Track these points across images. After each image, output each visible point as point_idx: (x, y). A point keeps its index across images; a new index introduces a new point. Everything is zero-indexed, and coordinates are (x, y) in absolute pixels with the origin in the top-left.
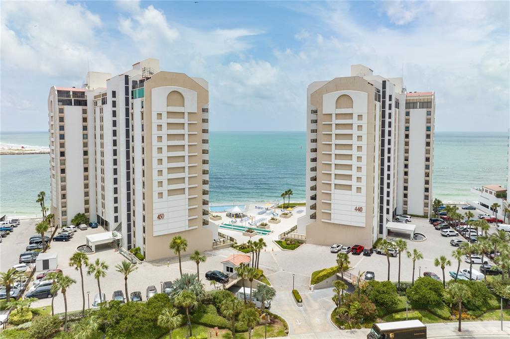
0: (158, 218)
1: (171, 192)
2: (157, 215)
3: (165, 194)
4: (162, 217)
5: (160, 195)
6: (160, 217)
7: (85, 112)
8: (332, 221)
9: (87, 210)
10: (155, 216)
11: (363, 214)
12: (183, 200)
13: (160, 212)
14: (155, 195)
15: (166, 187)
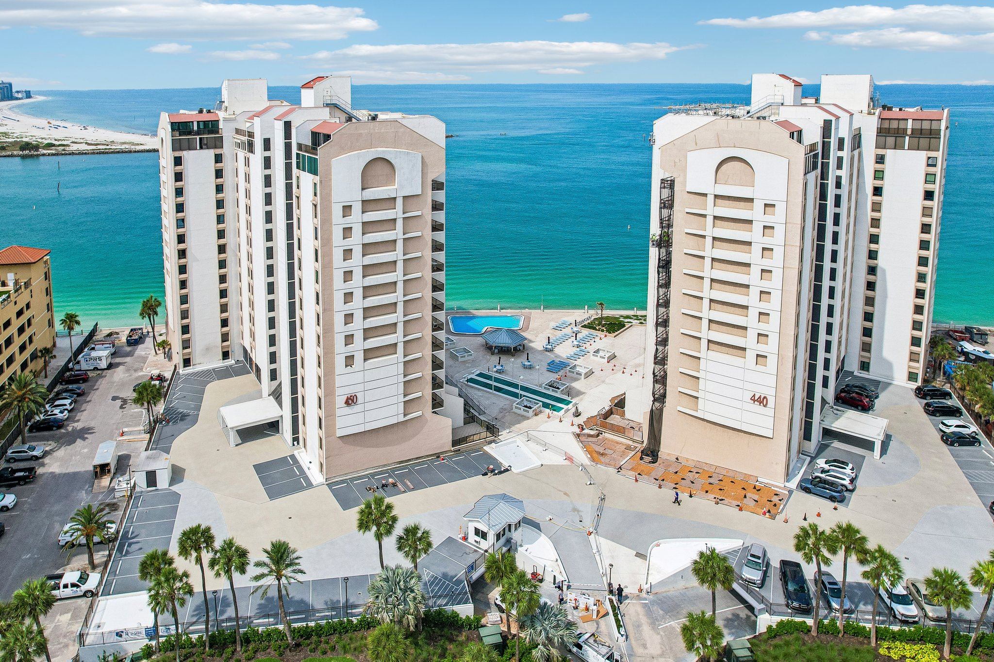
0: (346, 402)
1: (369, 354)
2: (345, 398)
3: (359, 357)
4: (353, 401)
5: (349, 360)
6: (350, 401)
7: (218, 159)
8: (699, 414)
10: (340, 401)
11: (769, 411)
12: (394, 367)
13: (349, 391)
14: (340, 361)
15: (359, 345)
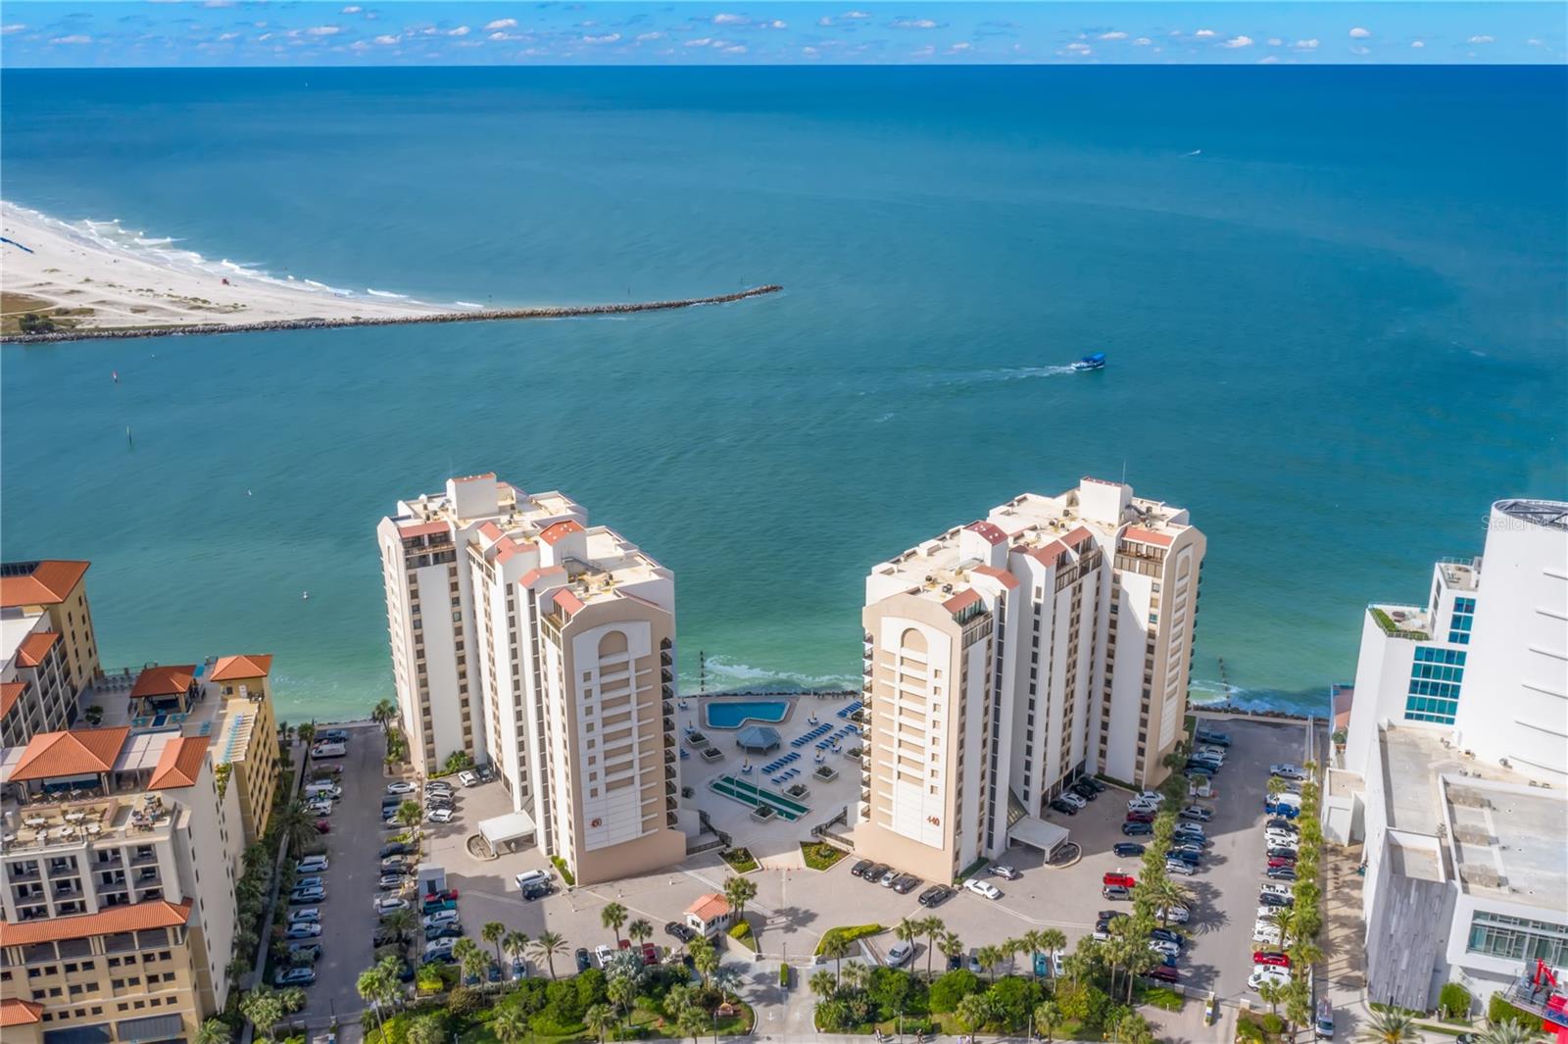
0: (593, 825)
1: (610, 787)
3: (602, 789)
4: (598, 823)
5: (594, 793)
6: (596, 823)
7: (453, 572)
8: (893, 829)
9: (469, 744)
10: (587, 824)
12: (632, 795)
13: (595, 816)
14: (586, 794)
15: (601, 782)
